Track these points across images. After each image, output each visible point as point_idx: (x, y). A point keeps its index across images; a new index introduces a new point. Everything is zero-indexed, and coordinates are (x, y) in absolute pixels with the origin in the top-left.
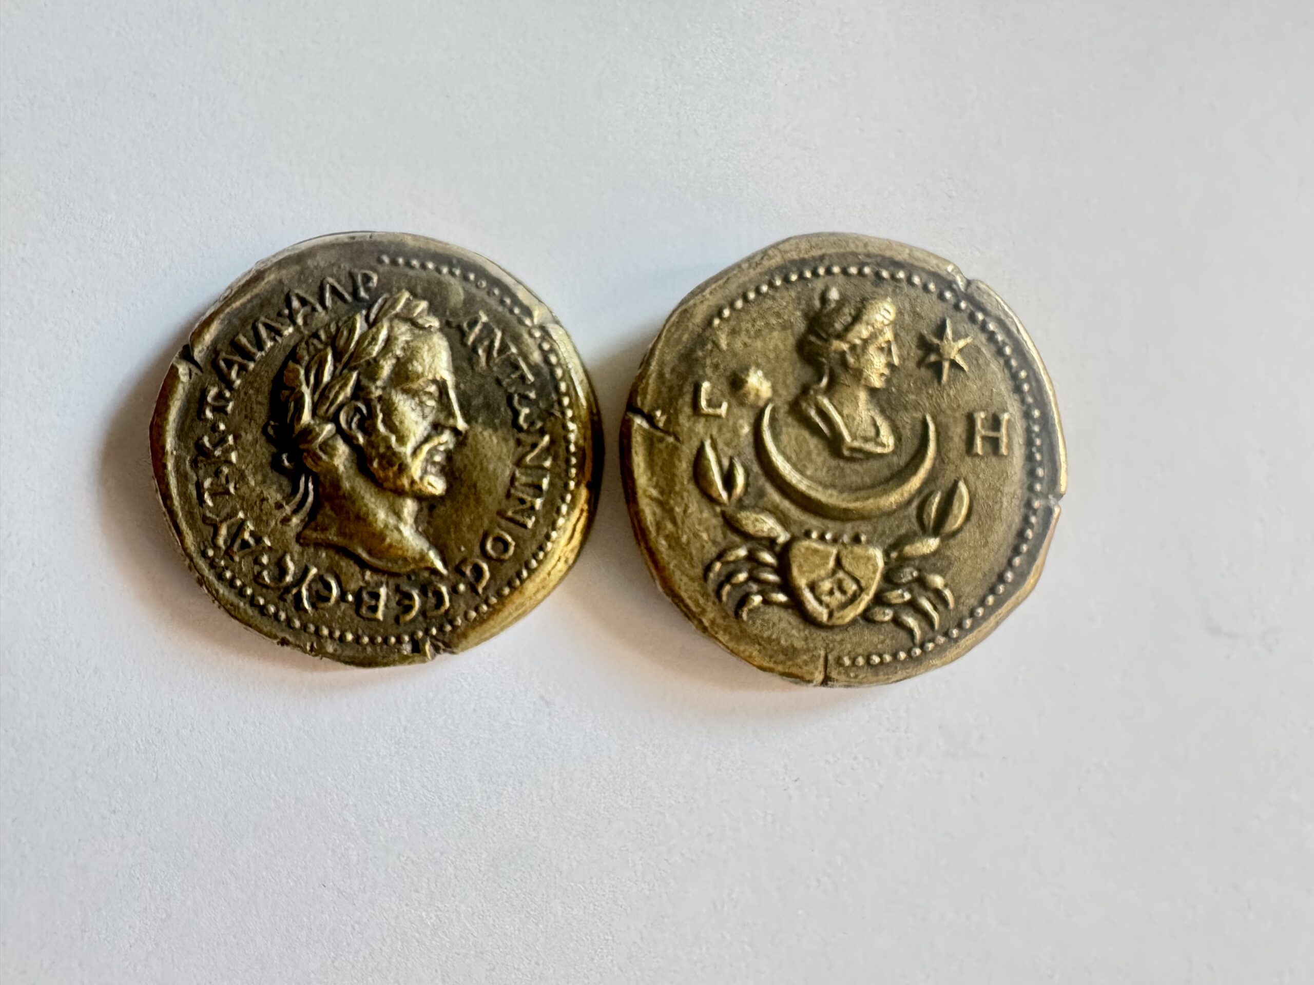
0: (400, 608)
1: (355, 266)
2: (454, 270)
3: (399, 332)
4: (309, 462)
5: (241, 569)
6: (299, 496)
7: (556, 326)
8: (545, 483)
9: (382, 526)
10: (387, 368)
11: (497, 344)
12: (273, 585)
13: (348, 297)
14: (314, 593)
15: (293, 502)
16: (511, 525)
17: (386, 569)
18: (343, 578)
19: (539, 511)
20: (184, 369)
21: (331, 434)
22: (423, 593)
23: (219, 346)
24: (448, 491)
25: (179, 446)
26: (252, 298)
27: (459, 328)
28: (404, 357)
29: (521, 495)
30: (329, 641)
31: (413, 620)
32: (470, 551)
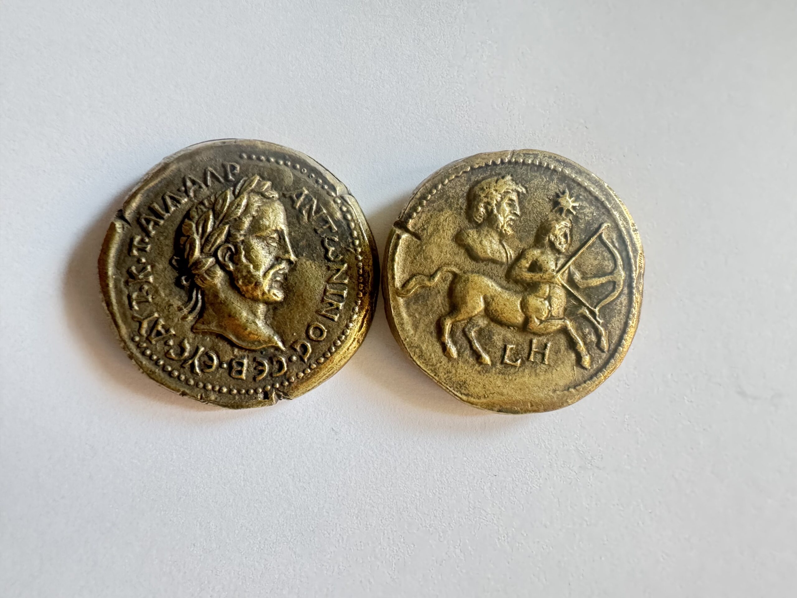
0: (256, 372)
1: (225, 160)
2: (287, 162)
3: (254, 201)
4: (199, 282)
5: (156, 348)
6: (193, 302)
7: (350, 196)
8: (345, 293)
9: (245, 321)
10: (247, 222)
11: (314, 207)
12: (176, 358)
13: (222, 180)
14: (203, 364)
15: (189, 306)
16: (325, 319)
17: (247, 348)
18: (220, 353)
19: (341, 310)
20: (119, 225)
21: (212, 264)
22: (271, 361)
23: (142, 210)
24: (285, 299)
25: (117, 272)
26: (162, 179)
27: (291, 198)
28: (257, 216)
29: (330, 301)
30: (212, 392)
31: (264, 379)
32: (300, 336)
